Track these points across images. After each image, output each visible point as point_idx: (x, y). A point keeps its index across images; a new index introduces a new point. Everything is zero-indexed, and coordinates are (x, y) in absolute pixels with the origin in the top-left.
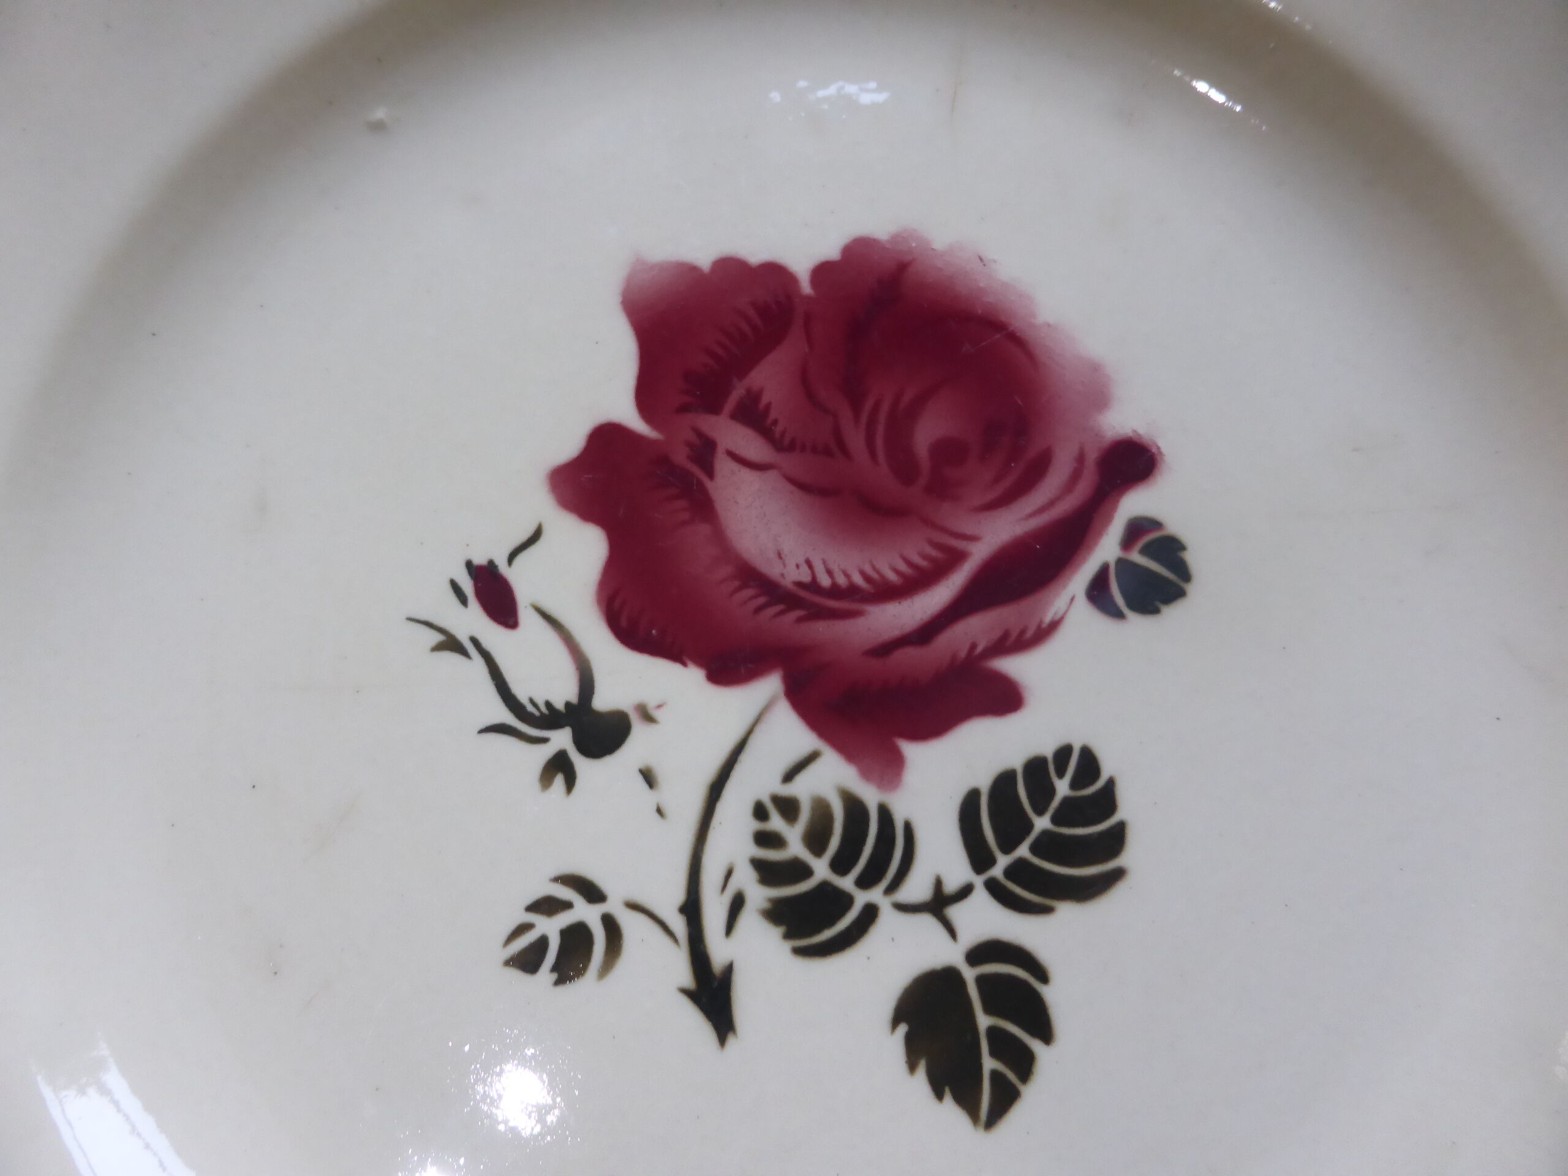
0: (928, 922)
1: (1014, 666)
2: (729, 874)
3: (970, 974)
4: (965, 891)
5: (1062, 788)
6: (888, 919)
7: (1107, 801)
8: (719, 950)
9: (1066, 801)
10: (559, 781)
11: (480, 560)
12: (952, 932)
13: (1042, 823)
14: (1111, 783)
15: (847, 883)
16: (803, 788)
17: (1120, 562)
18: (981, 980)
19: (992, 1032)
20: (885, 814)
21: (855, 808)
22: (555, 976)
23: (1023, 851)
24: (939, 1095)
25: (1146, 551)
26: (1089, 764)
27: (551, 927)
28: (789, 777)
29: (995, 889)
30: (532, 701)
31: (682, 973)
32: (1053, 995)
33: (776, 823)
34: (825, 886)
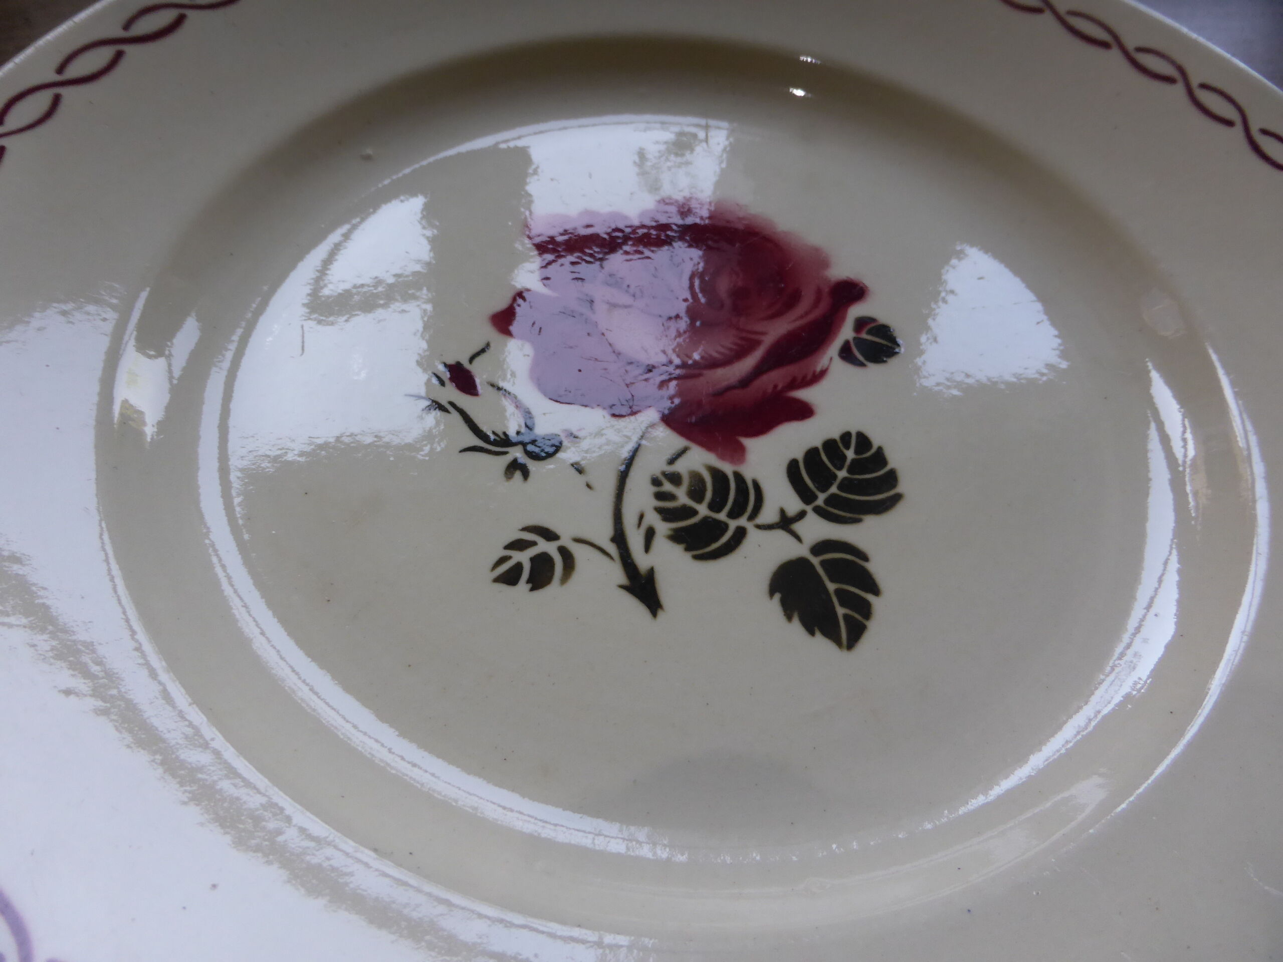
0: (780, 535)
1: (804, 394)
2: (641, 517)
3: (815, 561)
4: (802, 515)
5: (850, 454)
6: (754, 536)
7: (880, 458)
8: (643, 561)
9: (853, 461)
10: (518, 475)
11: (451, 361)
12: (798, 538)
13: (842, 474)
14: (880, 449)
15: (722, 516)
16: (682, 467)
17: (855, 339)
18: (823, 563)
19: (837, 592)
20: (738, 477)
21: (718, 476)
22: (530, 586)
23: (834, 489)
24: (812, 633)
25: (870, 332)
26: (863, 441)
27: (524, 557)
28: (671, 461)
29: (818, 511)
30: (494, 433)
31: (618, 576)
32: (875, 567)
33: (668, 487)
34: (706, 519)
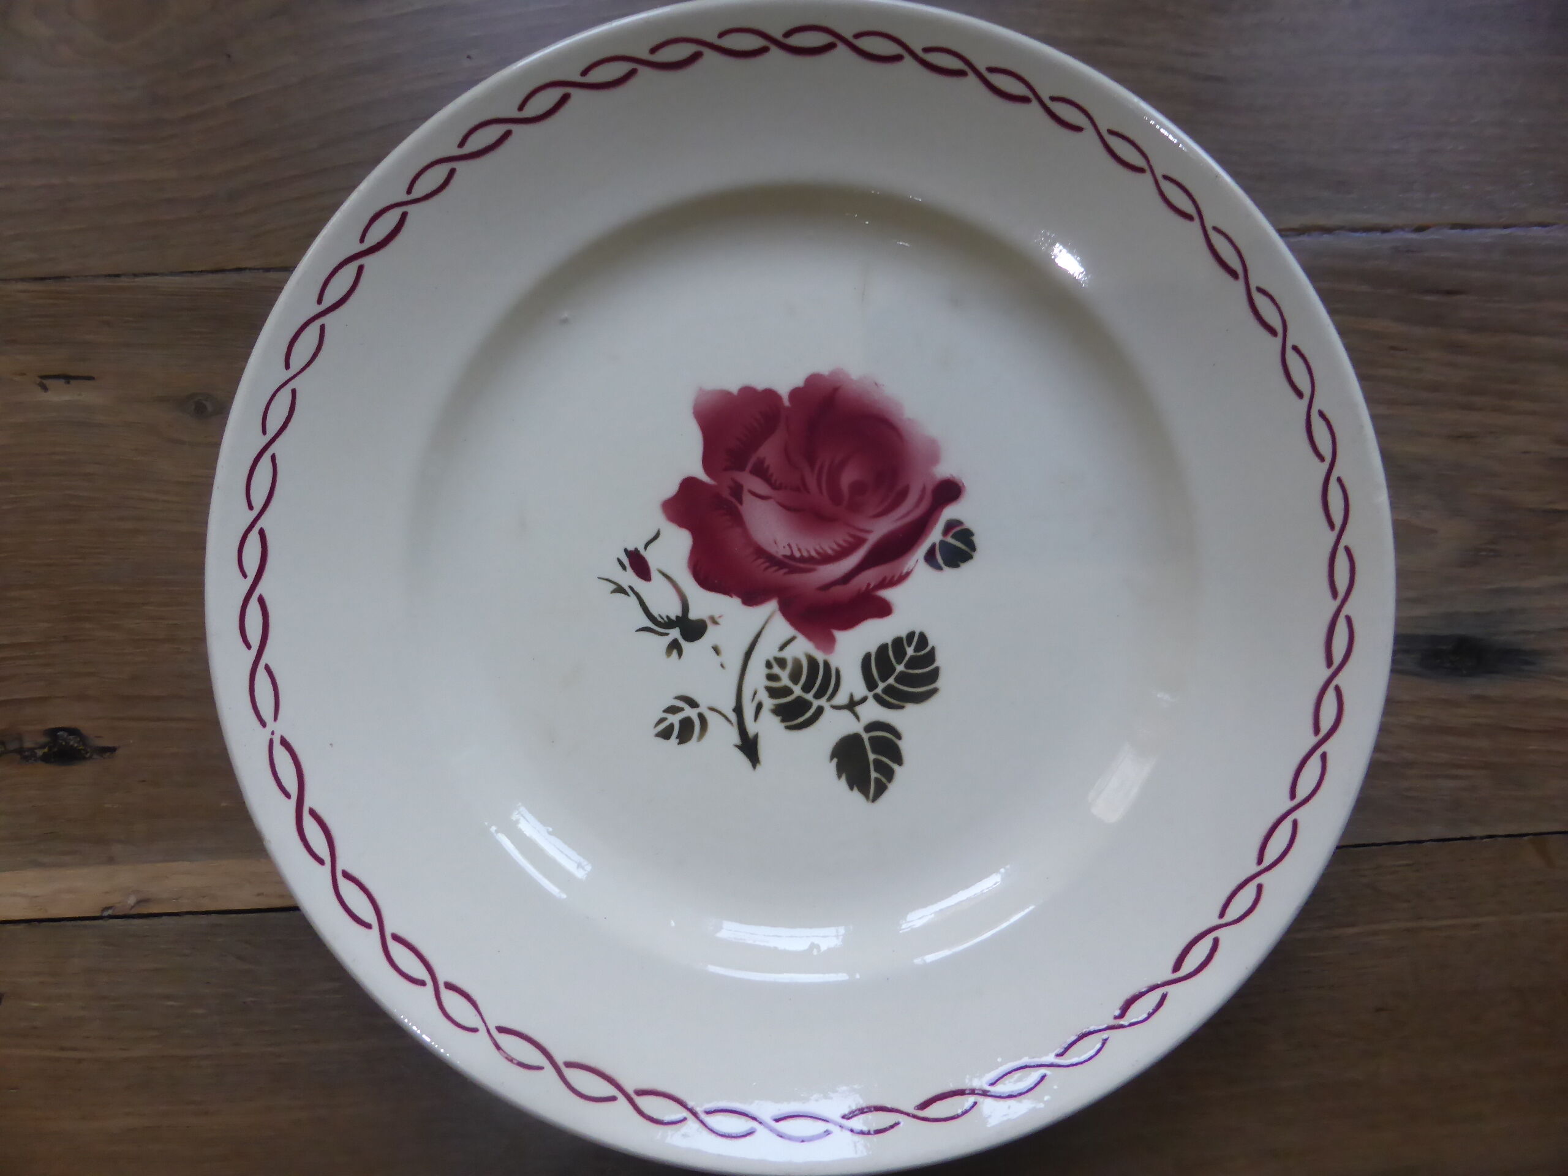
0: (846, 714)
1: (888, 594)
2: (755, 693)
3: (865, 736)
4: (864, 700)
5: (910, 651)
6: (829, 714)
7: (931, 657)
8: (752, 728)
9: (912, 658)
10: (675, 653)
11: (631, 548)
12: (858, 718)
13: (900, 668)
14: (933, 649)
15: (809, 697)
16: (789, 654)
17: (942, 542)
18: (871, 739)
19: (876, 761)
20: (827, 665)
21: (813, 662)
22: (678, 740)
23: (891, 681)
24: (852, 788)
25: (954, 537)
26: (923, 640)
27: (675, 719)
28: (782, 648)
29: (877, 698)
30: (660, 616)
31: (734, 737)
32: (904, 745)
33: (776, 670)
34: (799, 698)
